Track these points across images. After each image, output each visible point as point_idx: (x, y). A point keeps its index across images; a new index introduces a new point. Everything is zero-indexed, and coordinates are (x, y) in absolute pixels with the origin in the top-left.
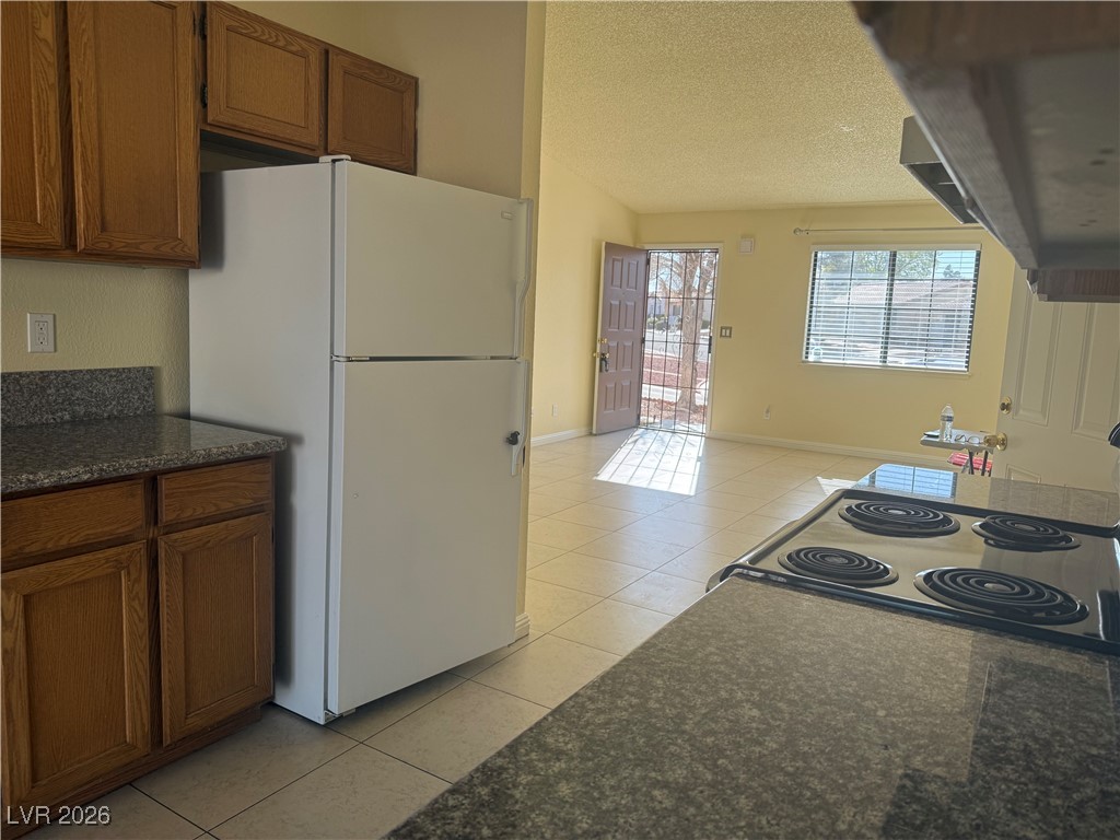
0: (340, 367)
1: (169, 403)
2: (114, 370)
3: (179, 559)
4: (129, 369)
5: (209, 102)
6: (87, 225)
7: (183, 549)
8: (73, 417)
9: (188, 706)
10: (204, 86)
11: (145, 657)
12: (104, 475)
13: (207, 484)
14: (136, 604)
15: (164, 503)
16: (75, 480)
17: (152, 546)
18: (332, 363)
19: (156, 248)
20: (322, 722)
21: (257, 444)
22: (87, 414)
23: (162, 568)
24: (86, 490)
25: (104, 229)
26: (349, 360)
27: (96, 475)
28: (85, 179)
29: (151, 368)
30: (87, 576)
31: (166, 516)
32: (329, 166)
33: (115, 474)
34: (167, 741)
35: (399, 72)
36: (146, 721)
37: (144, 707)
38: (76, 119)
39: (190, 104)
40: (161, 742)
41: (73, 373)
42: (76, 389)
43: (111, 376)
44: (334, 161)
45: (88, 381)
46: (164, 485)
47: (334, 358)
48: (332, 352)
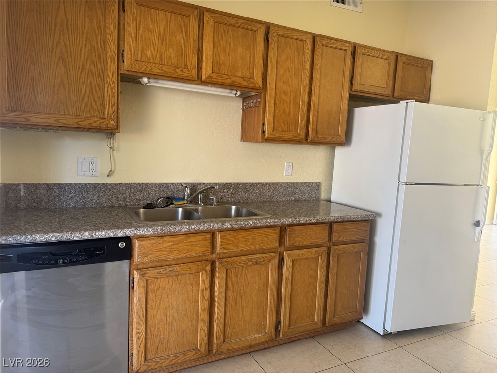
0: (403, 187)
1: (323, 196)
2: (308, 183)
3: (337, 256)
4: (312, 183)
5: (354, 83)
6: (312, 132)
7: (338, 252)
8: (295, 199)
9: (334, 313)
10: (353, 77)
11: (324, 290)
12: (319, 222)
13: (348, 229)
14: (323, 270)
15: (334, 234)
16: (310, 222)
17: (329, 249)
18: (399, 185)
19: (332, 139)
20: (382, 334)
21: (366, 215)
22: (299, 198)
23: (331, 258)
24: (312, 226)
25: (317, 133)
26: (407, 184)
27: (316, 221)
28: (313, 116)
29: (319, 182)
30: (310, 257)
31: (334, 239)
32: (405, 105)
33: (321, 221)
34: (327, 325)
35: (426, 60)
36: (322, 315)
37: (322, 310)
38: (312, 95)
39: (348, 85)
40: (325, 324)
41: (296, 183)
42: (297, 189)
43: (307, 185)
44: (407, 102)
45: (300, 186)
46: (335, 227)
47: (400, 183)
48: (399, 180)
